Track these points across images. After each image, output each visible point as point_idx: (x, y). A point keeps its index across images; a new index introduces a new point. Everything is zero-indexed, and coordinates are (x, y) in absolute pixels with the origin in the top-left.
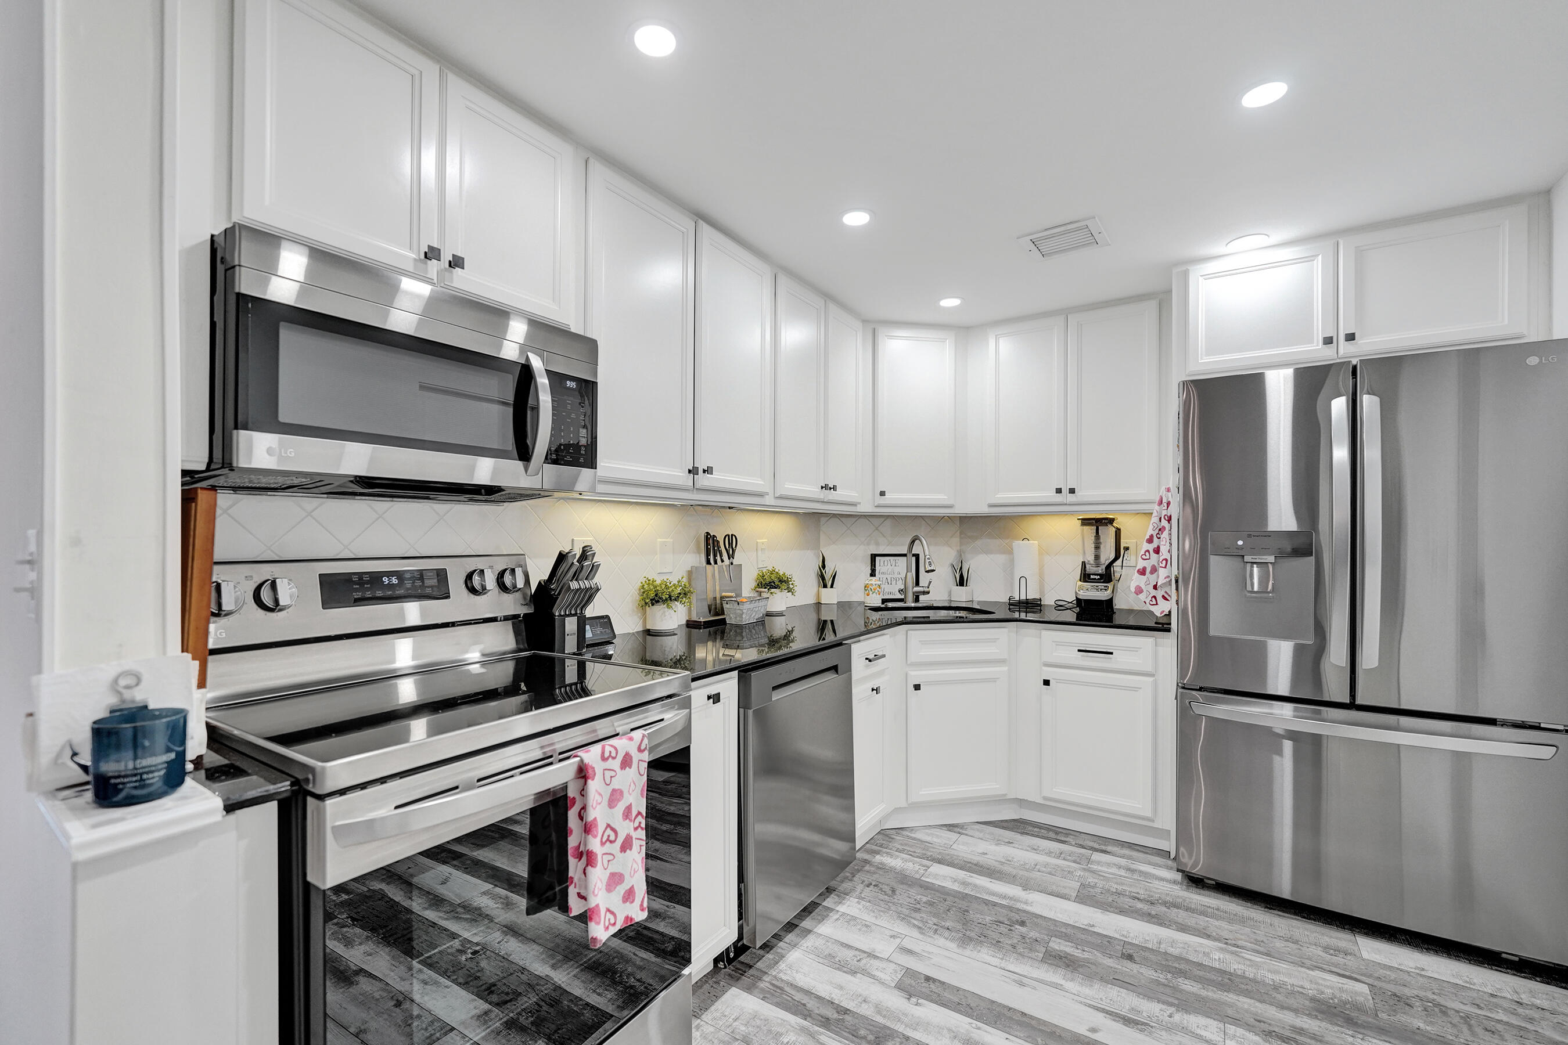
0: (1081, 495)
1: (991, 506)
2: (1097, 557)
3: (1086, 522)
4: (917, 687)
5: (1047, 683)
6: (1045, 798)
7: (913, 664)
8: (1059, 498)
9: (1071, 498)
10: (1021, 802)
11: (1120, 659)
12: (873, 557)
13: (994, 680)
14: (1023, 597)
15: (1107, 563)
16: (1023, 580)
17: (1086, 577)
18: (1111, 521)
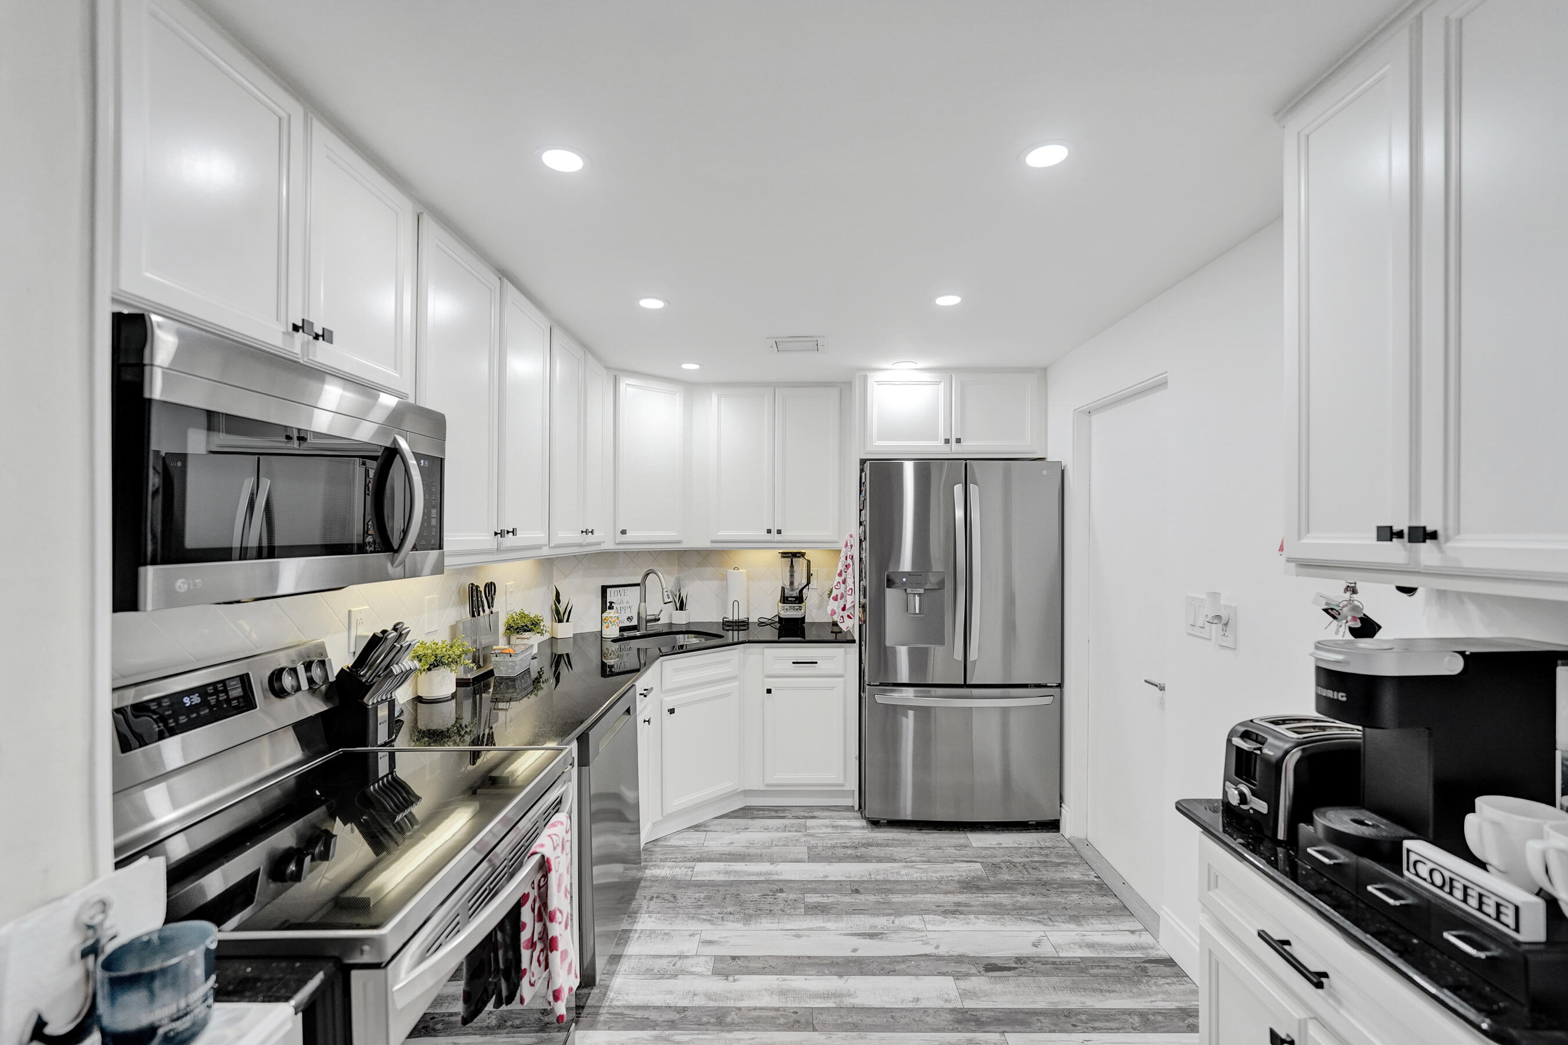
0: (786, 535)
1: (712, 542)
2: (792, 583)
3: (785, 555)
4: (672, 711)
5: (769, 691)
6: (767, 785)
7: (668, 691)
8: (769, 537)
9: (778, 537)
10: (746, 793)
11: (822, 667)
12: (604, 589)
13: (728, 695)
14: (736, 618)
15: (801, 587)
16: (736, 603)
17: (784, 599)
18: (803, 555)
